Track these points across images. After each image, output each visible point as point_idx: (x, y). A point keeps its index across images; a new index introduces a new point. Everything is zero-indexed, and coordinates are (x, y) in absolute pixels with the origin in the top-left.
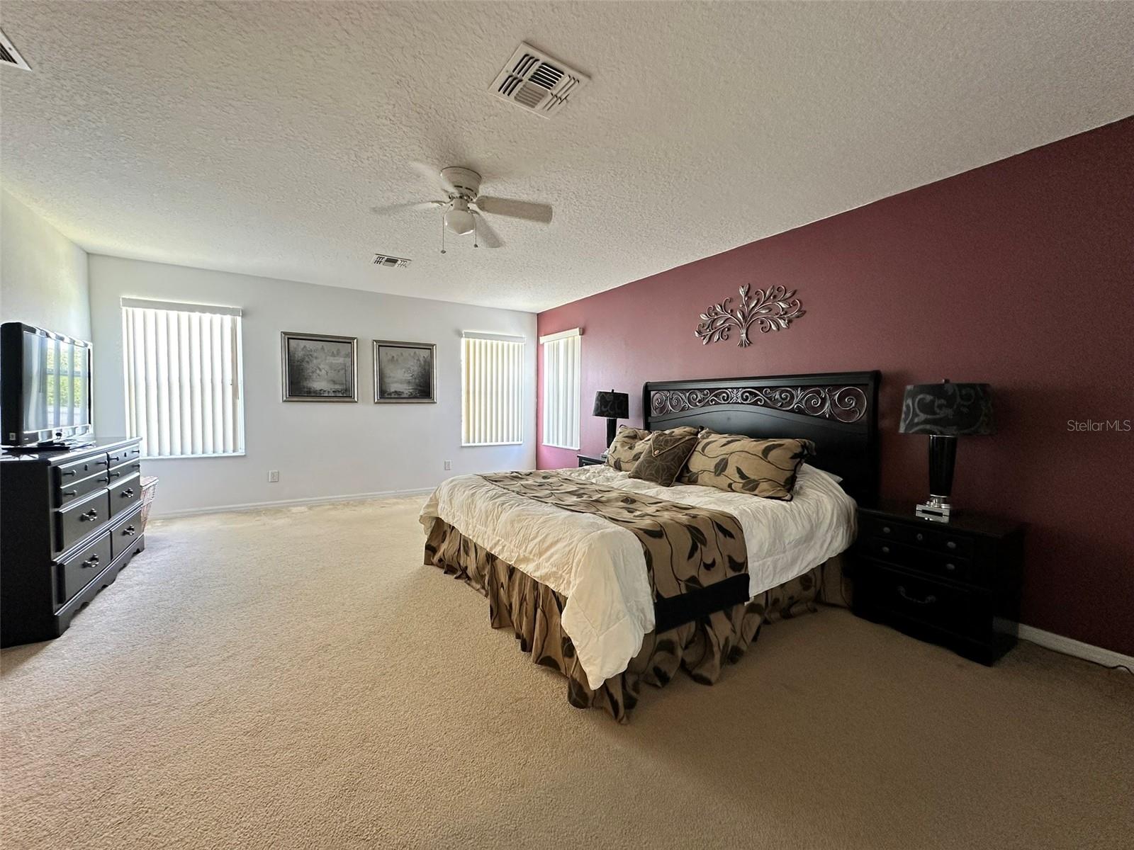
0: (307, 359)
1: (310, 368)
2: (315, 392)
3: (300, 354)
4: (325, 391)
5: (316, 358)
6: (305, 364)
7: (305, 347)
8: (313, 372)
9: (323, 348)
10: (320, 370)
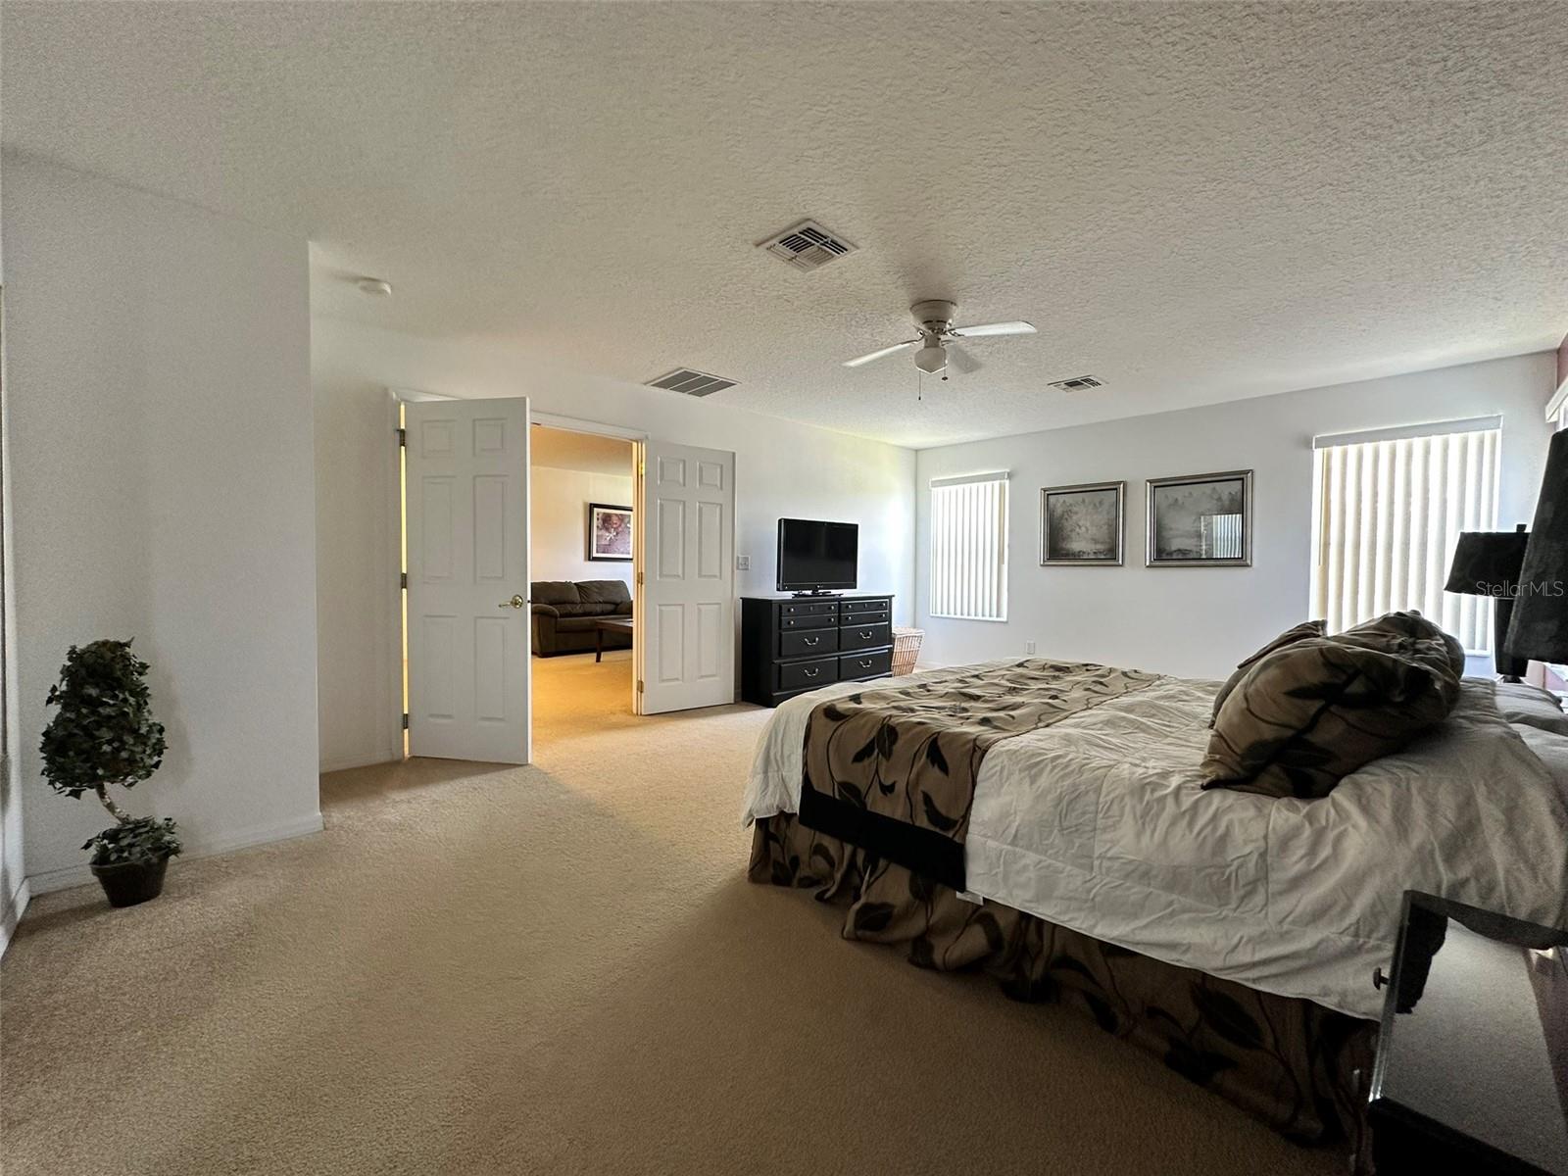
0: (1066, 516)
1: (1068, 525)
2: (1073, 554)
3: (1059, 511)
4: (1084, 553)
5: (1076, 513)
6: (1064, 521)
7: (1064, 501)
8: (1071, 531)
9: (1084, 501)
10: (1080, 527)
